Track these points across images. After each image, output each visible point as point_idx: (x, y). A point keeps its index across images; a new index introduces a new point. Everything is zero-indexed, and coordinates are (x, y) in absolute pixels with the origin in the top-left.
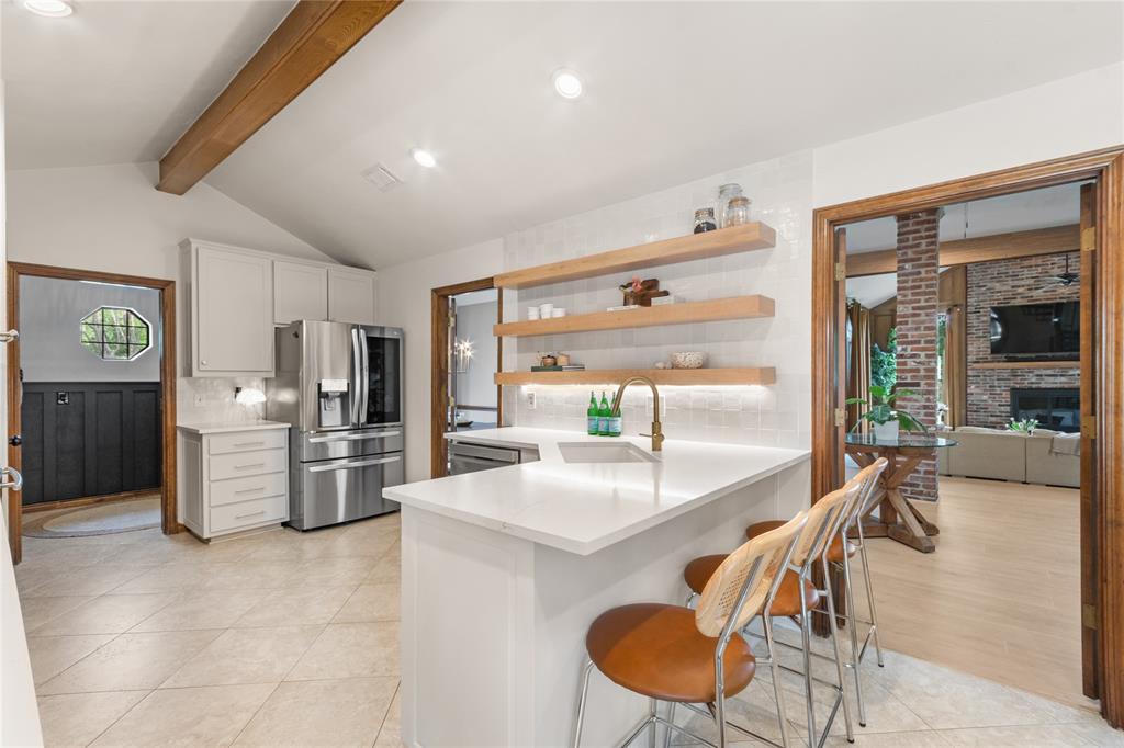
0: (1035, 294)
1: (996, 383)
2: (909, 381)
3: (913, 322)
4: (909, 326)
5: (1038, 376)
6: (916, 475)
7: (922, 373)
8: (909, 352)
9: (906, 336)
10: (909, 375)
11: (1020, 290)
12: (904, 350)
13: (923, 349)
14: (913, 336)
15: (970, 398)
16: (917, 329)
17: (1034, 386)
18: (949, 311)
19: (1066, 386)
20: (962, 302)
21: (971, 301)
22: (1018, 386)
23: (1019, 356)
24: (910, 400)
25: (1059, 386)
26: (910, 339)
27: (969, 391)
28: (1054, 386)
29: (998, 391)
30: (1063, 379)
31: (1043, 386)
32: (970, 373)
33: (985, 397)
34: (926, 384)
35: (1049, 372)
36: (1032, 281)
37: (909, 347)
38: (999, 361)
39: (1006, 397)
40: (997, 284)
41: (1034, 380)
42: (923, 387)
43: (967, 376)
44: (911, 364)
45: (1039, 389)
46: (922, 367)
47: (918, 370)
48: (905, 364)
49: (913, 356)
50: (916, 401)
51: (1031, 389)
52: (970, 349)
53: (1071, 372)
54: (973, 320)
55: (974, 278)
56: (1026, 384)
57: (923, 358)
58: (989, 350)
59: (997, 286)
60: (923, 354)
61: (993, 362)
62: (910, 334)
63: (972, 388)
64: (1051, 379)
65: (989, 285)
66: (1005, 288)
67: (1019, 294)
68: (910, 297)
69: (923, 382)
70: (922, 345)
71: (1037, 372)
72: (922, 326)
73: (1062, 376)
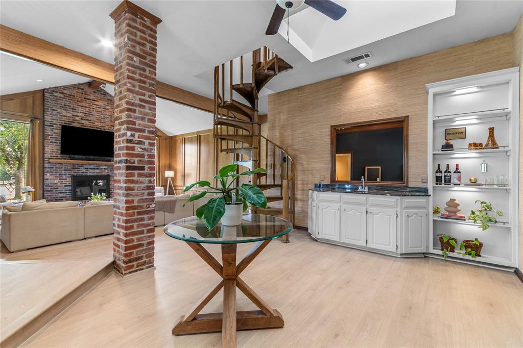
0: (85, 122)
1: (63, 172)
2: (136, 164)
3: (140, 112)
4: (137, 115)
5: (85, 168)
6: (141, 249)
7: (146, 158)
8: (136, 139)
9: (134, 123)
10: (136, 159)
11: (77, 118)
12: (132, 135)
13: (147, 138)
14: (139, 124)
15: (46, 183)
16: (143, 119)
17: (84, 174)
18: (32, 121)
19: (99, 174)
20: (40, 116)
21: (47, 118)
22: (75, 174)
23: (76, 156)
24: (136, 182)
25: (96, 174)
26: (137, 127)
27: (45, 178)
28: (94, 174)
29: (64, 177)
30: (98, 171)
31: (89, 174)
32: (46, 165)
33: (56, 181)
34: (149, 168)
35: (92, 167)
36: (83, 115)
37: (137, 134)
38: (65, 159)
39: (69, 180)
40: (64, 111)
41: (84, 171)
42: (146, 171)
43: (44, 167)
44: (138, 149)
45: (86, 176)
46: (146, 153)
47: (142, 156)
48: (133, 149)
49: (140, 143)
50: (142, 183)
51: (82, 176)
52: (46, 149)
53: (101, 167)
54: (48, 130)
55: (49, 103)
56: (80, 173)
57: (146, 146)
58: (60, 151)
59: (64, 113)
60: (147, 142)
61: (62, 159)
62: (138, 122)
63: (48, 176)
64: (92, 171)
65: (59, 110)
66: (69, 115)
67: (76, 120)
68: (137, 89)
69: (147, 166)
70: (146, 134)
71: (86, 167)
72: (147, 117)
73: (97, 169)
